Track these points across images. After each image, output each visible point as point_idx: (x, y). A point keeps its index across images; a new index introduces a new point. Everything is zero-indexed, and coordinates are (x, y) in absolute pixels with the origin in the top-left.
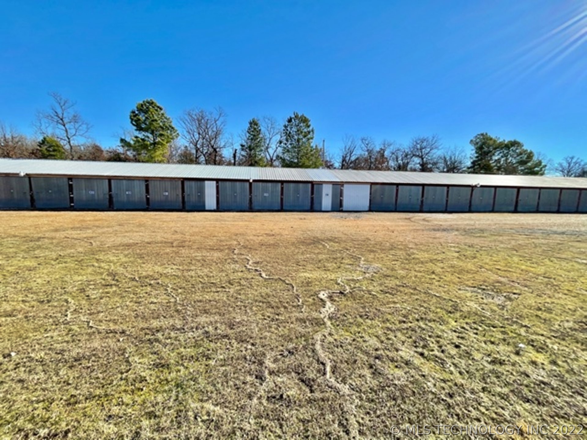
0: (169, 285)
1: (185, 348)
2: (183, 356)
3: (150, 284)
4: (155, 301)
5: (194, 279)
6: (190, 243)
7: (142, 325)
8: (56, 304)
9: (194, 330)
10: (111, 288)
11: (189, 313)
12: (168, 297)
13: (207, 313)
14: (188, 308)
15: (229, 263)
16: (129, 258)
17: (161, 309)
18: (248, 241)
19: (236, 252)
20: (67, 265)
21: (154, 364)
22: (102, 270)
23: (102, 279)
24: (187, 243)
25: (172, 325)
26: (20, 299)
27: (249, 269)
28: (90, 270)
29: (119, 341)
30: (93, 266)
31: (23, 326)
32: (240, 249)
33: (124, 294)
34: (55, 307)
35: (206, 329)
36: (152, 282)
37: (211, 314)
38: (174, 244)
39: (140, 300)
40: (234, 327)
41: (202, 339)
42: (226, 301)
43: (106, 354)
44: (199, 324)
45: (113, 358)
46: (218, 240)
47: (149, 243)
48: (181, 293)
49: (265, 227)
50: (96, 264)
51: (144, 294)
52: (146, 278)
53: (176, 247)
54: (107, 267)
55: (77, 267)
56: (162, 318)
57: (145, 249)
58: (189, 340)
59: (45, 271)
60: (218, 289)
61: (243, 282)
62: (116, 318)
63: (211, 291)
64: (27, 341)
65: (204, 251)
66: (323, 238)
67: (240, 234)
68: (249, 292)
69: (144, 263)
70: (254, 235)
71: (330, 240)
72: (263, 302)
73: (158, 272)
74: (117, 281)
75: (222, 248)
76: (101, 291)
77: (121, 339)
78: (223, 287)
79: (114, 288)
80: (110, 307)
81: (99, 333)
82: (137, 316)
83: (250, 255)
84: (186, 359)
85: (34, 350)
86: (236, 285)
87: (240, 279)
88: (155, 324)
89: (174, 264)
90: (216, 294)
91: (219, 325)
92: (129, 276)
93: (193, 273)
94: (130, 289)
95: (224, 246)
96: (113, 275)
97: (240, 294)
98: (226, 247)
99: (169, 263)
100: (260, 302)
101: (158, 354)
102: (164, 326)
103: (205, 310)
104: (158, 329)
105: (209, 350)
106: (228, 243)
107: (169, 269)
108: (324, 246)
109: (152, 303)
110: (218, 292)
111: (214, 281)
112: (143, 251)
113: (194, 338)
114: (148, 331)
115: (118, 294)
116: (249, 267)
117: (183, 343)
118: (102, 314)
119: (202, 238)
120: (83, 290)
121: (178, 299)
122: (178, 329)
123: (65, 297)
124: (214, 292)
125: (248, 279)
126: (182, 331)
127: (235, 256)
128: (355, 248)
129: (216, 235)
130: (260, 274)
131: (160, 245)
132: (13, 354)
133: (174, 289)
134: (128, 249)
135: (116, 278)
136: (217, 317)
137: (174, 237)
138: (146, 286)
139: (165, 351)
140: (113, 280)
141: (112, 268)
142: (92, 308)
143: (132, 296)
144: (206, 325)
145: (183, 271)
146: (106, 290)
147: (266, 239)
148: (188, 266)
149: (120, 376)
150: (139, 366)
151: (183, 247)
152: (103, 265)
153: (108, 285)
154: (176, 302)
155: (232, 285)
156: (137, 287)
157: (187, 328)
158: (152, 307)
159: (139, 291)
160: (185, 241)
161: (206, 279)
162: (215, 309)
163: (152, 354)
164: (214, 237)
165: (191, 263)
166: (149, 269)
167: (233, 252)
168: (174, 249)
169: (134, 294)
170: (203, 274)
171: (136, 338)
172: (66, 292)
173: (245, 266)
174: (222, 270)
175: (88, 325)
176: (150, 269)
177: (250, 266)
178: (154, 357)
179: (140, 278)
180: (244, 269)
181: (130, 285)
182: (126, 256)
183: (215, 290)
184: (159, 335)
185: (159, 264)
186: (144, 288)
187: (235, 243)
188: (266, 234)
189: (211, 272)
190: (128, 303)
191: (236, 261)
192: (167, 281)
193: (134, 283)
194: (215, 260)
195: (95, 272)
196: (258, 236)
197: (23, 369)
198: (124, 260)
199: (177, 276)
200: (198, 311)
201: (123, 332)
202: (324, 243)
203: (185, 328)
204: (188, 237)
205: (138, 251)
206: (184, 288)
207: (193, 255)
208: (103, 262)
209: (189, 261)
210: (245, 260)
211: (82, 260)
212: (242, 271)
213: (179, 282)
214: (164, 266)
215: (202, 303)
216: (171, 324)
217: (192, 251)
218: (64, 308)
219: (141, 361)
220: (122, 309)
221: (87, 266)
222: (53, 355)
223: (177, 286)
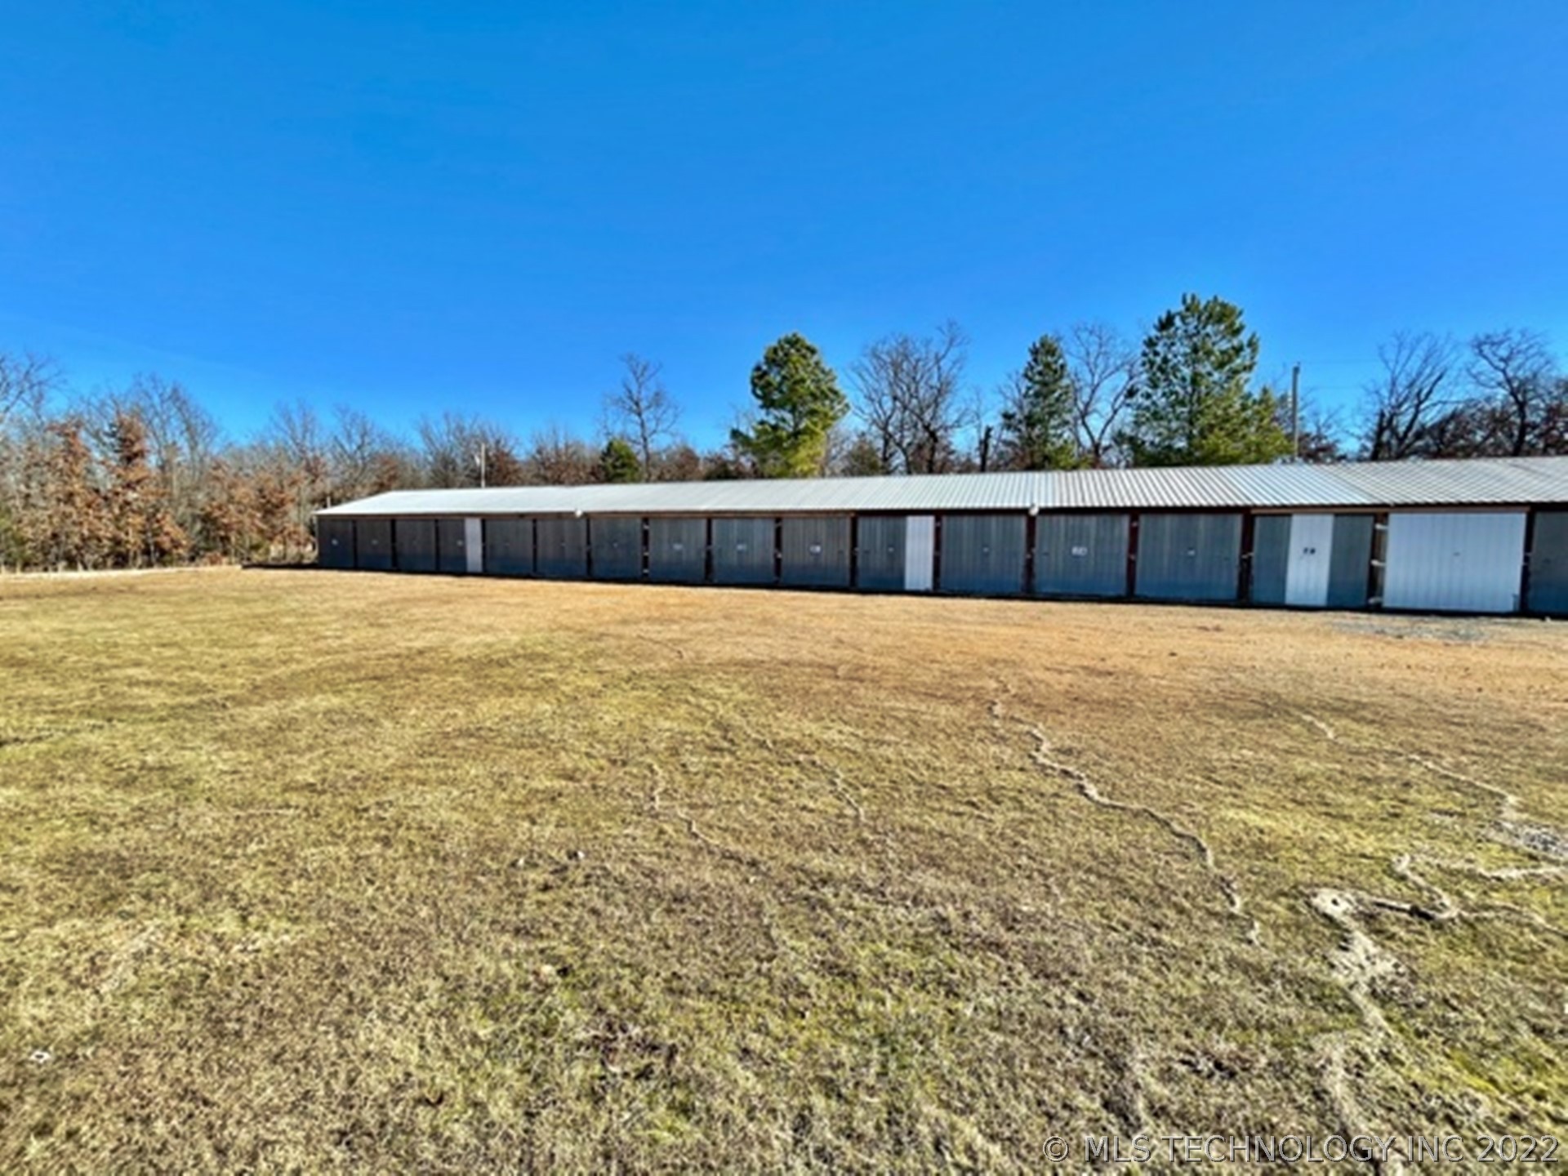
0: (838, 771)
1: (890, 944)
2: (887, 965)
3: (797, 763)
4: (811, 805)
5: (894, 767)
6: (877, 673)
7: (790, 858)
8: (635, 771)
9: (909, 903)
10: (723, 756)
11: (891, 855)
12: (837, 802)
13: (939, 867)
14: (889, 842)
15: (981, 740)
16: (750, 693)
17: (825, 828)
18: (1030, 682)
19: (998, 709)
20: (646, 693)
21: (823, 963)
22: (703, 714)
23: (704, 732)
24: (869, 671)
25: (855, 877)
26: (583, 749)
27: (1044, 767)
28: (683, 709)
29: (747, 881)
30: (687, 702)
31: (590, 805)
32: (1008, 704)
33: (748, 776)
34: (635, 776)
35: (940, 909)
36: (801, 758)
37: (948, 871)
38: (841, 672)
39: (780, 796)
40: (1018, 927)
41: (931, 935)
42: (987, 844)
43: (726, 902)
44: (921, 891)
45: (741, 917)
46: (944, 672)
47: (787, 664)
48: (866, 798)
49: (1080, 646)
50: (692, 699)
51: (787, 784)
52: (788, 745)
53: (845, 679)
54: (711, 709)
55: (661, 700)
56: (830, 851)
57: (780, 676)
58: (897, 928)
59: (615, 702)
60: (962, 809)
61: (1028, 801)
62: (737, 826)
63: (941, 809)
64: (598, 834)
65: (912, 698)
66: (1301, 700)
67: (1005, 661)
68: (1052, 836)
69: (780, 710)
70: (1048, 669)
71: (1338, 712)
72: (1100, 876)
73: (810, 736)
74: (732, 741)
75: (958, 695)
76: (705, 759)
77: (752, 879)
78: (973, 804)
79: (728, 759)
80: (724, 799)
81: (711, 853)
82: (776, 834)
83: (1041, 725)
84: (896, 976)
85: (609, 856)
86: (1010, 804)
87: (1020, 792)
88: (817, 862)
89: (846, 723)
90: (956, 820)
91: (972, 907)
92: (754, 735)
93: (889, 752)
94: (757, 767)
95: (960, 689)
96: (724, 728)
97: (1025, 836)
98: (969, 694)
99: (834, 716)
100: (1089, 870)
101: (829, 941)
102: (837, 874)
103: (931, 858)
104: (825, 876)
105: (952, 971)
106: (972, 683)
107: (833, 731)
108: (1310, 727)
109: (804, 808)
110: (959, 814)
111: (947, 784)
112: (775, 681)
113: (910, 924)
114: (802, 877)
115: (738, 774)
116: (1041, 760)
117: (885, 930)
118: (712, 812)
119: (904, 664)
120: (674, 752)
121: (861, 811)
122: (869, 891)
123: (649, 760)
124: (950, 813)
125: (1042, 795)
126: (880, 898)
127: (996, 724)
128: (1464, 752)
129: (939, 657)
130: (1081, 788)
131: (808, 670)
132: (581, 855)
133: (850, 785)
134: (747, 673)
135: (730, 735)
136: (965, 885)
137: (837, 653)
138: (789, 765)
139: (846, 938)
140: (725, 738)
141: (721, 712)
142: (694, 793)
143: (762, 782)
144: (938, 899)
145: (866, 741)
146: (714, 760)
147: (1088, 684)
148: (878, 732)
149: (755, 965)
150: (793, 955)
151: (861, 681)
152: (704, 702)
153: (715, 749)
154: (857, 817)
155: (998, 803)
156: (772, 764)
157: (892, 894)
158: (807, 818)
159: (776, 774)
160: (863, 667)
161: (926, 773)
162: (958, 860)
163: (816, 934)
164: (932, 661)
165: (882, 725)
166: (791, 725)
167: (990, 709)
168: (840, 684)
169: (767, 779)
170: (915, 759)
171: (781, 885)
172: (648, 751)
173: (1030, 756)
174: (966, 757)
175: (690, 828)
176: (794, 726)
177: (1046, 756)
178: (822, 944)
179: (774, 742)
180: (1028, 763)
181: (756, 757)
182: (743, 688)
183: (951, 808)
184: (828, 892)
185: (810, 715)
186: (785, 769)
187: (993, 684)
188: (1084, 668)
189: (937, 757)
190: (756, 798)
191: (1003, 739)
192: (832, 762)
193: (766, 754)
194: (942, 725)
195: (691, 714)
196: (1060, 672)
197: (596, 889)
198: (742, 696)
199: (854, 752)
200: (915, 858)
201: (753, 864)
202: (1308, 718)
203: (888, 890)
204: (870, 657)
205: (766, 680)
206: (873, 786)
207: (887, 704)
208: (703, 696)
209: (879, 719)
210: (1028, 738)
211: (669, 687)
212: (1022, 769)
213: (860, 769)
214: (822, 723)
215: (921, 837)
216: (851, 871)
217: (883, 694)
218: (649, 783)
219: (793, 943)
220: (746, 807)
221: (678, 700)
222: (640, 877)
223: (856, 778)
